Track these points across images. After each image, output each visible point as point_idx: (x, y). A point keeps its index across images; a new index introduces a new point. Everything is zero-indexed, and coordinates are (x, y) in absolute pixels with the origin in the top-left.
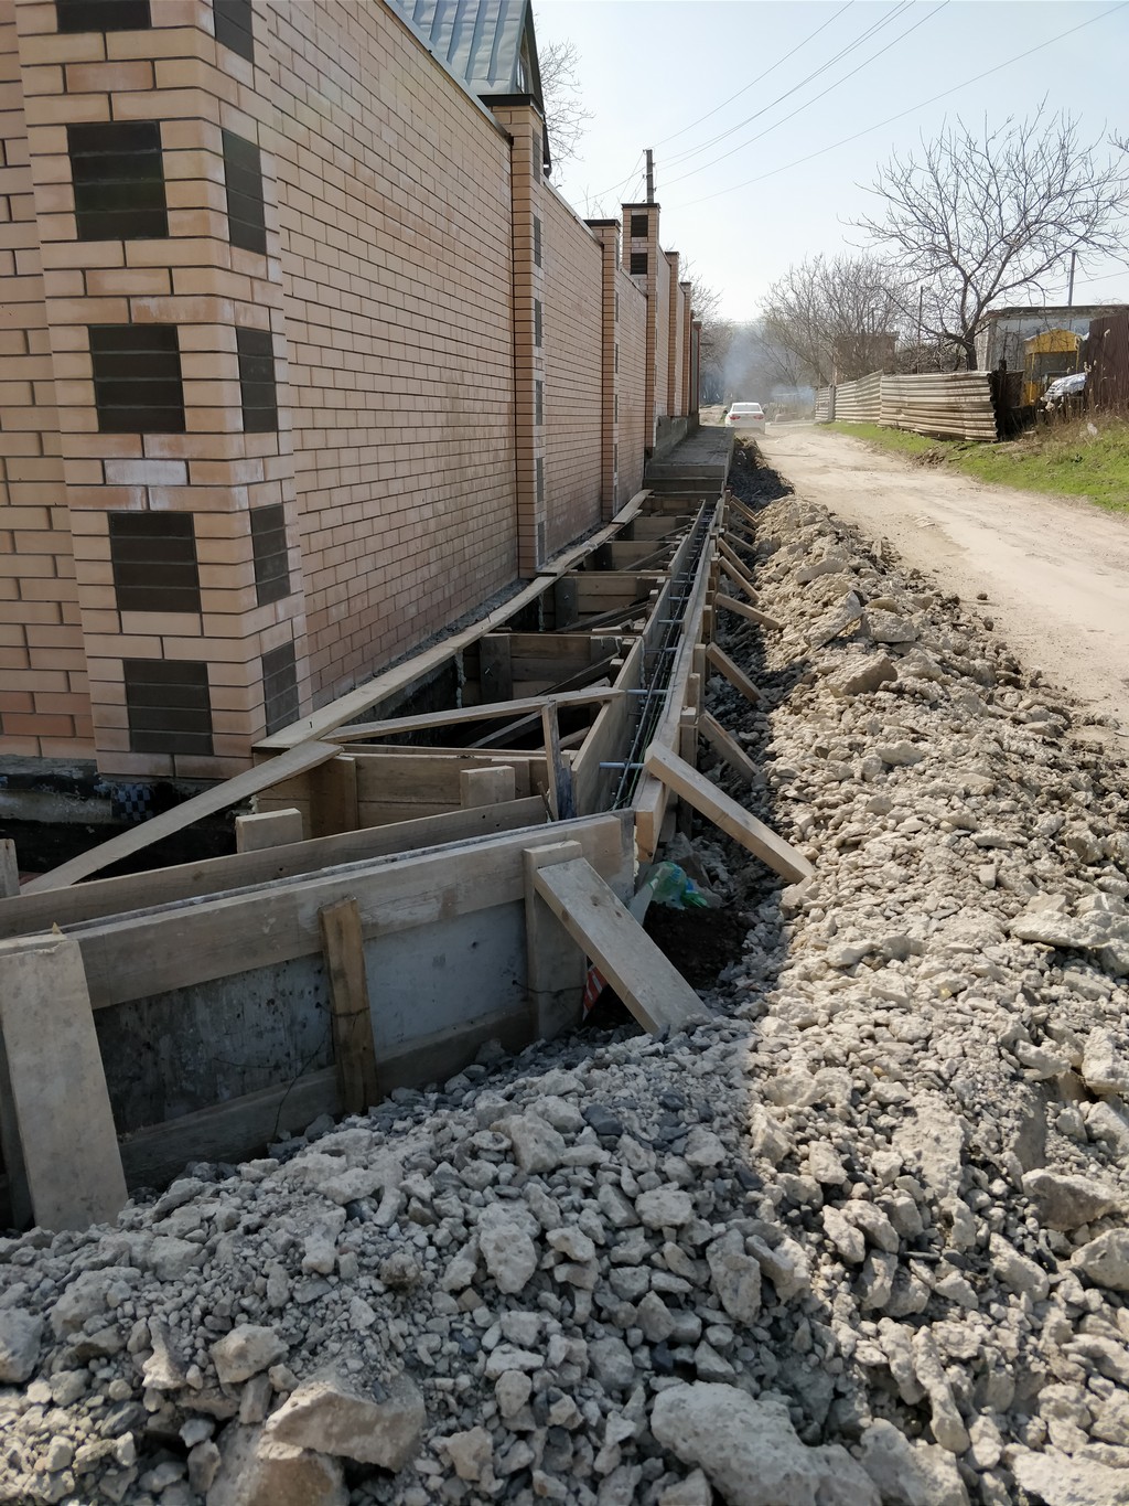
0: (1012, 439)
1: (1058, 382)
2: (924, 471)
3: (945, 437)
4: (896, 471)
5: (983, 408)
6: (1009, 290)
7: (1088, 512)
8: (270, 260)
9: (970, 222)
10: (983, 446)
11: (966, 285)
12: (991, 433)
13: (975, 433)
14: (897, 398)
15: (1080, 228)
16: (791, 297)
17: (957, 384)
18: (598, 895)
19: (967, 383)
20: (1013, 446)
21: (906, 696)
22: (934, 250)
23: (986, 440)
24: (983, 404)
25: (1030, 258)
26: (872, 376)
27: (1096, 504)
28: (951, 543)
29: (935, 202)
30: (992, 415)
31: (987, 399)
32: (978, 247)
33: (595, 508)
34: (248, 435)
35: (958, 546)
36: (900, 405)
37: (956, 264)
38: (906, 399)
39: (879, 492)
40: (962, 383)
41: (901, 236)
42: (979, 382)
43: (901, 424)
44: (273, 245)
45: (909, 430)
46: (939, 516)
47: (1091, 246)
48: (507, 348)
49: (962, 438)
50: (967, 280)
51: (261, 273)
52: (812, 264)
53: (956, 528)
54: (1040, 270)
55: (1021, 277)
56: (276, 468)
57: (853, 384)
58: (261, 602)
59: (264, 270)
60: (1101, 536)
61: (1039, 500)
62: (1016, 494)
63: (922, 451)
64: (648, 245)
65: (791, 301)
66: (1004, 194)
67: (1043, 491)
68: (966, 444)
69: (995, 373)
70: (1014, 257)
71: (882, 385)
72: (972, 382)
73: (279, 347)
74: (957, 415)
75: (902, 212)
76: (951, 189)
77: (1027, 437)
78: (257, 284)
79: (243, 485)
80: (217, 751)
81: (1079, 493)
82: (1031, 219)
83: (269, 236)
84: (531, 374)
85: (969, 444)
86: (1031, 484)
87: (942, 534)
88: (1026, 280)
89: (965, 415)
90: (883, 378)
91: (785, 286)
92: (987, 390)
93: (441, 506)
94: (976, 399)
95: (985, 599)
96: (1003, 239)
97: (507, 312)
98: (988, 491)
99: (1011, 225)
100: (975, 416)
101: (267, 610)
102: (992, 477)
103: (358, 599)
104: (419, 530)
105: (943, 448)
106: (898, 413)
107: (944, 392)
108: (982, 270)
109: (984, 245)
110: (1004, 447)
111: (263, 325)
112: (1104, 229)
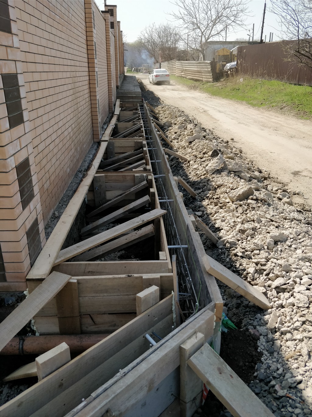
0: (217, 82)
1: (228, 65)
2: (193, 91)
3: (197, 80)
4: (184, 91)
5: (208, 72)
6: (213, 37)
7: (247, 107)
8: (14, 36)
9: (203, 15)
10: (209, 84)
11: (202, 35)
12: (211, 80)
13: (206, 79)
14: (182, 68)
15: (232, 18)
16: (146, 35)
17: (200, 65)
18: (220, 366)
19: (203, 64)
20: (218, 84)
21: (259, 201)
22: (193, 23)
23: (209, 82)
24: (208, 71)
25: (219, 27)
26: (173, 61)
27: (249, 104)
28: (213, 118)
29: (193, 9)
30: (211, 74)
31: (210, 69)
32: (205, 23)
33: (108, 109)
34: (12, 130)
35: (216, 119)
36: (182, 70)
37: (199, 28)
38: (184, 68)
39: (183, 99)
40: (202, 64)
41: (182, 18)
42: (207, 65)
43: (183, 76)
44: (14, 27)
45: (185, 77)
46: (206, 108)
47: (236, 24)
48: (86, 60)
49: (202, 81)
50: (202, 33)
51: (10, 44)
52: (152, 26)
53: (212, 112)
54: (222, 31)
55: (217, 32)
56: (25, 141)
57: (167, 63)
58: (24, 208)
59: (11, 41)
60: (253, 115)
61: (231, 102)
62: (223, 100)
63: (191, 84)
64: (114, 19)
65: (146, 36)
66: (212, 7)
67: (231, 99)
68: (203, 83)
69: (212, 62)
70: (214, 27)
71: (176, 64)
72: (205, 64)
73: (21, 80)
74: (200, 74)
75: (183, 11)
76: (197, 5)
77: (222, 81)
78: (9, 49)
79: (12, 156)
80: (8, 280)
81: (243, 100)
82: (219, 15)
83: (12, 23)
84: (95, 69)
85: (205, 83)
86: (226, 96)
87: (208, 115)
88: (218, 33)
89: (203, 74)
90: (177, 62)
91: (145, 32)
92: (210, 67)
93: (73, 126)
94: (206, 69)
95: (233, 140)
96: (212, 21)
97: (85, 46)
98: (214, 98)
99: (214, 17)
100: (206, 74)
101: (27, 209)
102: (215, 93)
103: (53, 176)
104: (68, 138)
105: (197, 84)
106: (182, 72)
107: (196, 67)
108: (206, 30)
109: (207, 23)
110: (216, 84)
111: (13, 71)
112: (239, 19)
